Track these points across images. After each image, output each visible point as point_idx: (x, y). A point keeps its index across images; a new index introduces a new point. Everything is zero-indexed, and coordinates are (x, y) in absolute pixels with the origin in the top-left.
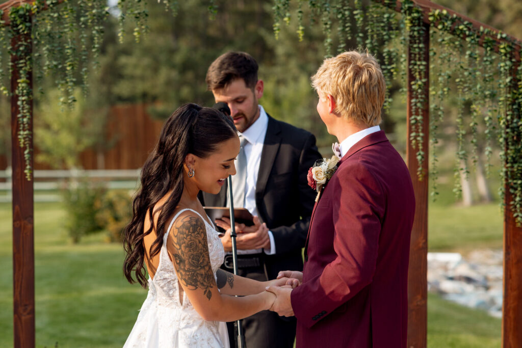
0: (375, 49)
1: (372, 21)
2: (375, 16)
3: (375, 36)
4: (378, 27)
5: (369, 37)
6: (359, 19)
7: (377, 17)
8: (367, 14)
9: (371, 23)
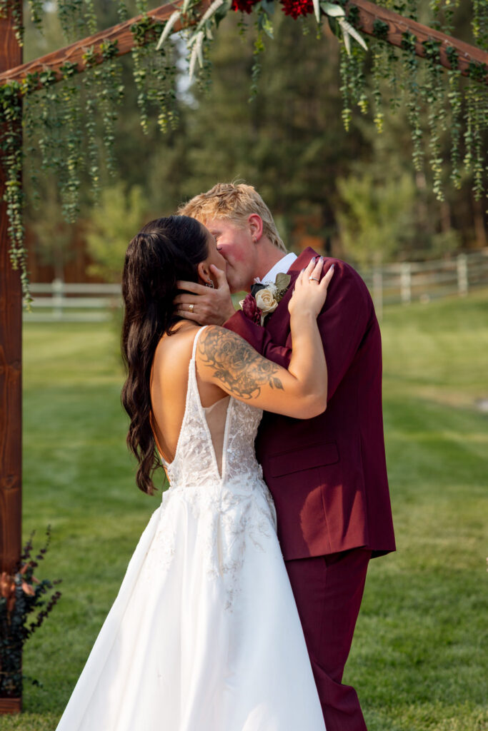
0: (477, 145)
1: (473, 106)
2: (477, 99)
3: (477, 126)
4: (481, 114)
5: (469, 128)
6: (455, 104)
7: (479, 101)
8: (466, 98)
9: (471, 109)
